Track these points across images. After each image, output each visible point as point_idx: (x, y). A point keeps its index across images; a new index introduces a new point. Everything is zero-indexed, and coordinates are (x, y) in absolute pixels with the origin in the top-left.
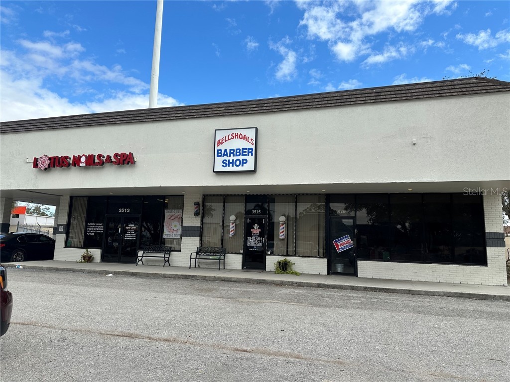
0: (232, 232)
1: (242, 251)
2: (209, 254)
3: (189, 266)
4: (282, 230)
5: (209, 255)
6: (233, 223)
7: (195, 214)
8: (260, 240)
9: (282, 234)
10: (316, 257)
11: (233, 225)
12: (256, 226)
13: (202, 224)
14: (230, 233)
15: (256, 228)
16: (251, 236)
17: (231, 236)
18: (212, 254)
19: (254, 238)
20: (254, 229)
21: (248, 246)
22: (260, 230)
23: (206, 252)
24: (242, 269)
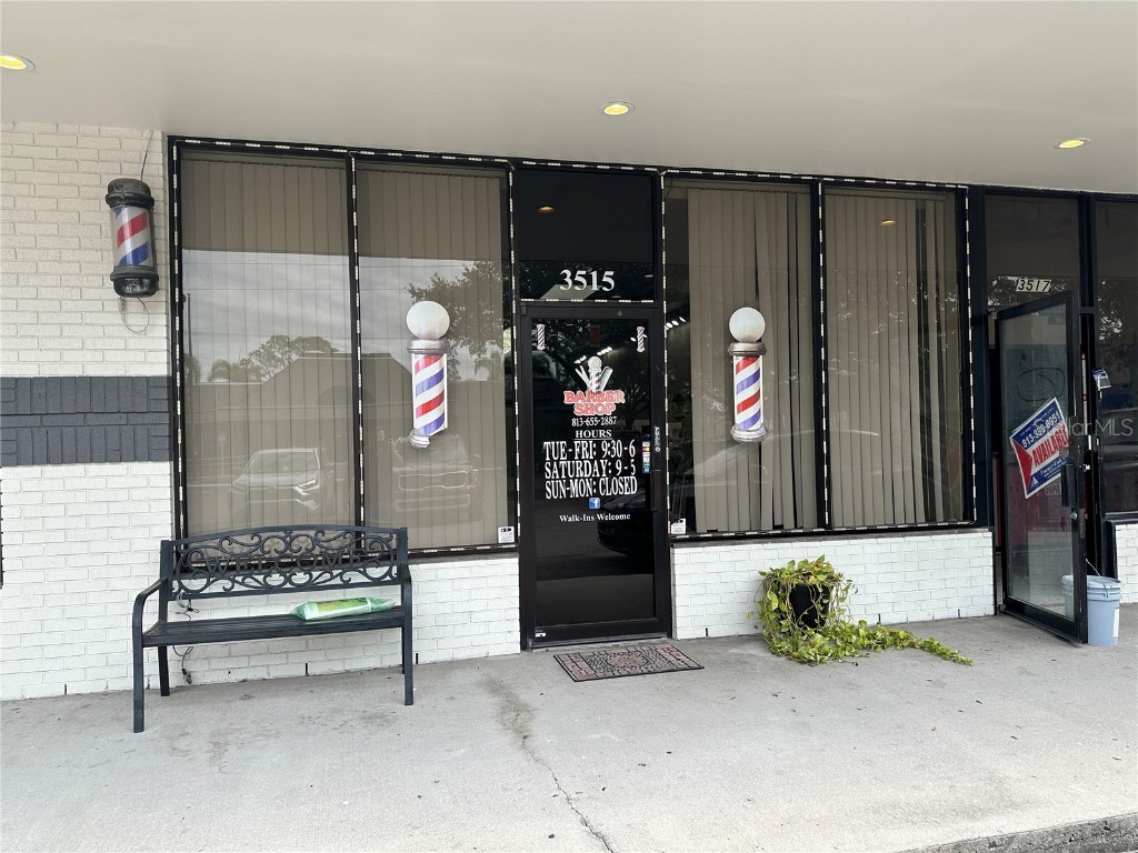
0: (433, 415)
1: (507, 537)
2: (276, 579)
3: (129, 684)
4: (750, 392)
5: (279, 590)
6: (432, 356)
7: (120, 283)
8: (626, 458)
9: (751, 412)
10: (912, 529)
11: (434, 369)
12: (595, 371)
13: (181, 361)
14: (420, 422)
15: (592, 384)
16: (568, 434)
17: (423, 441)
18: (300, 578)
19: (583, 445)
20: (583, 387)
21: (550, 493)
22: (619, 397)
23: (251, 569)
24: (524, 646)
